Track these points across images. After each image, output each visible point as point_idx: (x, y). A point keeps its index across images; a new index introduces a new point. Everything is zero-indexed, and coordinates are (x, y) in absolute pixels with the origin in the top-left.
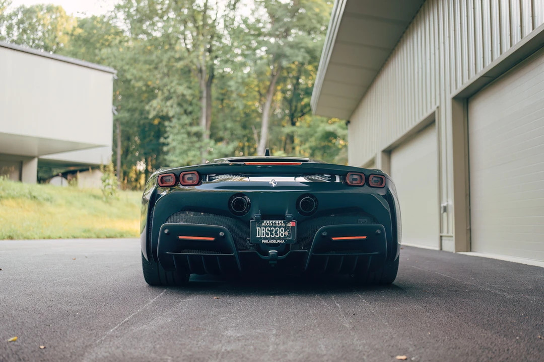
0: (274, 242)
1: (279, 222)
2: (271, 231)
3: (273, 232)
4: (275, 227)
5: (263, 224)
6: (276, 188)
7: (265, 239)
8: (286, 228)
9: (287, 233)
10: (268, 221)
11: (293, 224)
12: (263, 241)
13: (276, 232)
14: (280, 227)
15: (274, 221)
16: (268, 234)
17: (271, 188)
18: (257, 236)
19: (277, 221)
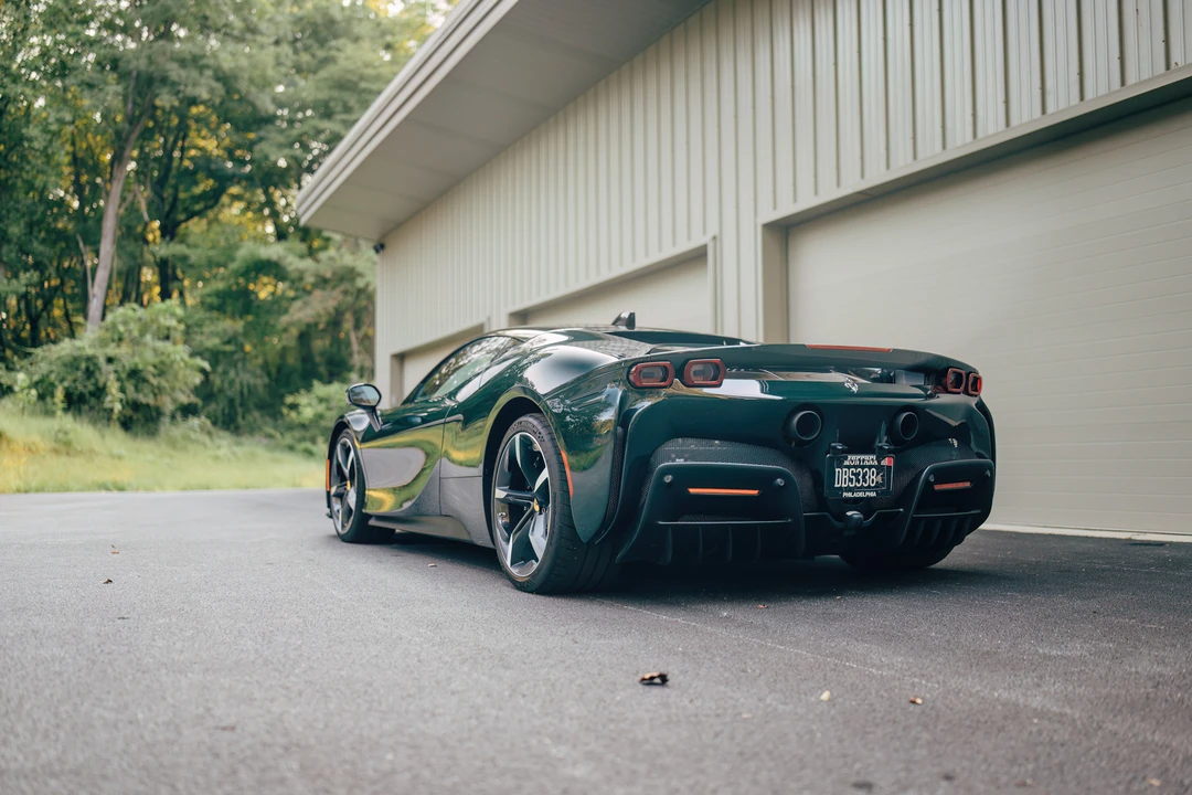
0: (861, 494)
1: (870, 459)
2: (857, 475)
3: (860, 477)
4: (863, 467)
5: (846, 463)
6: (858, 395)
7: (848, 489)
8: (879, 468)
9: (879, 479)
10: (854, 457)
11: (889, 462)
12: (845, 494)
13: (864, 477)
14: (870, 467)
15: (862, 457)
16: (851, 480)
17: (853, 395)
18: (836, 485)
19: (866, 457)
